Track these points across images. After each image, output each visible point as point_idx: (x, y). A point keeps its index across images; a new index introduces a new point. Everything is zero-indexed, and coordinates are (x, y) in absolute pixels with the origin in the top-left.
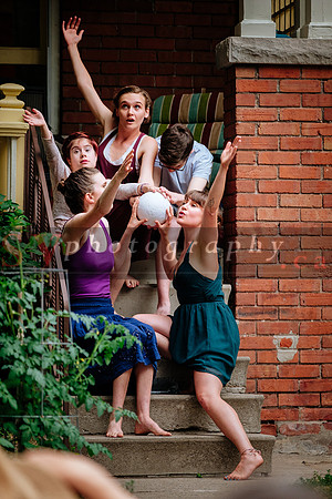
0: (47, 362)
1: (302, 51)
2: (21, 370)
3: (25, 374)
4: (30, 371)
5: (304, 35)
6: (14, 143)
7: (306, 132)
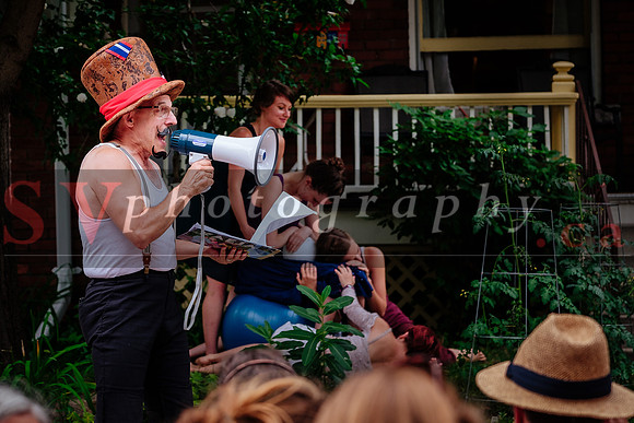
0: (605, 280)
2: (583, 286)
3: (587, 289)
4: (590, 287)
6: (566, 110)
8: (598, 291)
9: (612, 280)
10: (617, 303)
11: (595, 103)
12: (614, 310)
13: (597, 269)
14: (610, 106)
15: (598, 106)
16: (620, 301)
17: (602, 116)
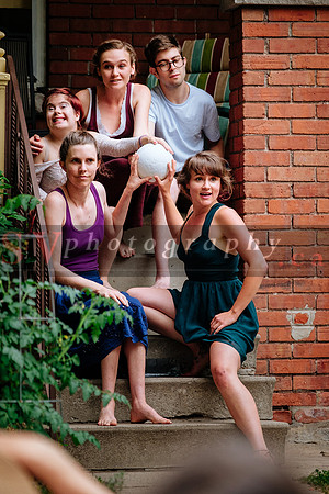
3: (1, 353)
4: (6, 350)
7: (322, 81)
8: (16, 355)
9: (36, 339)
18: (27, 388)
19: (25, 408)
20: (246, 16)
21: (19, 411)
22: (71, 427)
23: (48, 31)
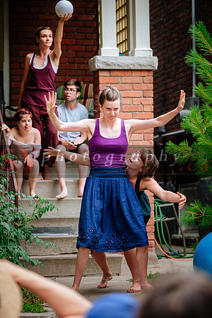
0: (9, 220)
1: (132, 62)
4: (2, 223)
5: (133, 54)
7: (135, 103)
8: (7, 225)
9: (15, 218)
10: (17, 233)
11: (5, 106)
12: (15, 237)
13: (6, 212)
14: (15, 108)
15: (7, 107)
16: (19, 231)
17: (10, 113)
18: (11, 240)
19: (11, 249)
20: (101, 74)
21: (8, 251)
22: (31, 257)
23: (11, 81)
